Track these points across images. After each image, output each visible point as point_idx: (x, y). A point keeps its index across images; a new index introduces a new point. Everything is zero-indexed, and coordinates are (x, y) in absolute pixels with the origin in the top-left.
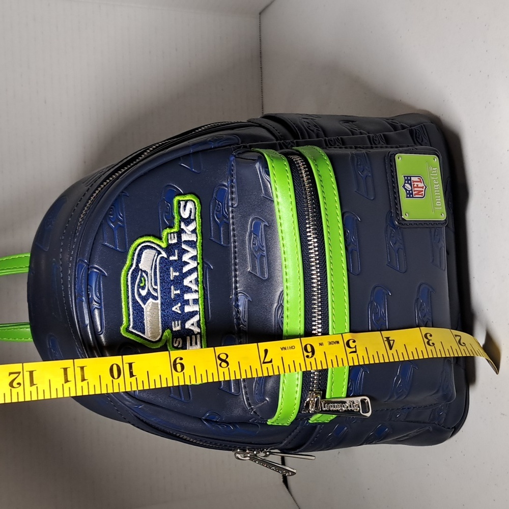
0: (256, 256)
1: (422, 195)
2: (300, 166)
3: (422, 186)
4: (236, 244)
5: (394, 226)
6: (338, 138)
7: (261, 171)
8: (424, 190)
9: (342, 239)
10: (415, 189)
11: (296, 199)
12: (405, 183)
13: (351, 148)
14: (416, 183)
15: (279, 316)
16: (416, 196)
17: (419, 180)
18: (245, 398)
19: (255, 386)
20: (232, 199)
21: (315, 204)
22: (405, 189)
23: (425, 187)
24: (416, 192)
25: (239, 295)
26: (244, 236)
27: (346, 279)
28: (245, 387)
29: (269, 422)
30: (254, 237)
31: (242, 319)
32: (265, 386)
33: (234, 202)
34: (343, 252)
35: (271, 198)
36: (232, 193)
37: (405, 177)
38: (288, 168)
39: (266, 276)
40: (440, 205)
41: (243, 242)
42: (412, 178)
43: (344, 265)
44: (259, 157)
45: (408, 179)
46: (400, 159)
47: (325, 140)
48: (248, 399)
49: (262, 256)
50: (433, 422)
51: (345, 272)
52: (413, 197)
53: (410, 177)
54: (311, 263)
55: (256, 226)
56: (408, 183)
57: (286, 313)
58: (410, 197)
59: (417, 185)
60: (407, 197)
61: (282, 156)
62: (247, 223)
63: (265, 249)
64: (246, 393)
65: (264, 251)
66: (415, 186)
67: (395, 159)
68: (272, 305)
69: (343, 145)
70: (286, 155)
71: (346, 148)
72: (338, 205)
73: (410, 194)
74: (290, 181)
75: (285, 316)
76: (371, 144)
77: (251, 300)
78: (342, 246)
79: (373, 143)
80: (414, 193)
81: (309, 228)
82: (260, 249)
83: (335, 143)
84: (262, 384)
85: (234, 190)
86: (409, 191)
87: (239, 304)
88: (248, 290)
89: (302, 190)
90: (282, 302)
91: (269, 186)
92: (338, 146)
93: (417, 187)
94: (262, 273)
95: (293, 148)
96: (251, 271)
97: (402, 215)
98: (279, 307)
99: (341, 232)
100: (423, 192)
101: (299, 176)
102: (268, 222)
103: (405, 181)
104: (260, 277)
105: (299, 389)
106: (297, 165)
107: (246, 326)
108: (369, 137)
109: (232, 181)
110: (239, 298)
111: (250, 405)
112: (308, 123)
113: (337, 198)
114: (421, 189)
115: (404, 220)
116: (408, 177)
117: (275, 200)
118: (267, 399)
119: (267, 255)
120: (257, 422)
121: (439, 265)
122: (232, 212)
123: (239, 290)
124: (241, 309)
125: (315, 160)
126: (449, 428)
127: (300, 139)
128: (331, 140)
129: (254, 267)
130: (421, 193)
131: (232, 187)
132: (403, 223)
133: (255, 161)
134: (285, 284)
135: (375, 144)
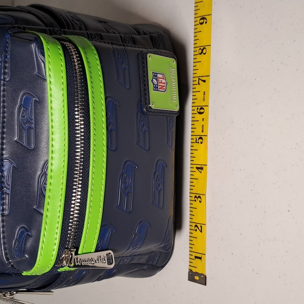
0: (24, 127)
1: (164, 89)
2: (72, 52)
3: (164, 82)
4: (6, 115)
5: (143, 113)
6: (97, 33)
7: (37, 51)
8: (165, 85)
9: (104, 119)
10: (160, 84)
11: (67, 80)
12: (153, 78)
13: (108, 43)
14: (160, 80)
15: (42, 182)
16: (160, 90)
17: (162, 77)
18: (3, 254)
19: (15, 243)
20: (5, 73)
21: (84, 87)
22: (153, 83)
23: (166, 83)
24: (160, 87)
25: (5, 161)
26: (13, 108)
27: (105, 154)
28: (4, 243)
29: (25, 274)
30: (24, 110)
31: (5, 183)
32: (25, 244)
33: (6, 77)
34: (105, 131)
35: (44, 77)
36: (5, 68)
37: (153, 73)
38: (61, 52)
39: (33, 146)
40: (176, 99)
41: (12, 113)
42: (158, 74)
43: (105, 143)
44: (35, 38)
45: (155, 75)
46: (150, 58)
47: (87, 33)
48: (6, 254)
49: (30, 128)
50: (148, 263)
51: (105, 148)
52: (158, 90)
53: (157, 73)
54: (77, 138)
55: (27, 101)
56: (155, 78)
57: (49, 180)
58: (156, 90)
59: (161, 81)
60: (154, 90)
61: (56, 41)
62: (18, 97)
63: (33, 121)
64: (5, 249)
65: (32, 124)
66: (160, 81)
67: (146, 58)
68: (35, 172)
69: (102, 40)
70: (59, 40)
71: (104, 42)
72: (102, 90)
73: (156, 88)
74: (63, 64)
75: (48, 183)
76: (123, 43)
77: (16, 167)
78: (104, 126)
79: (124, 43)
80: (159, 87)
81: (78, 107)
82: (28, 122)
83: (95, 37)
84: (22, 242)
85: (7, 65)
86: (156, 85)
87: (4, 169)
88: (14, 157)
89: (73, 73)
90: (46, 170)
91: (43, 65)
92: (98, 40)
93: (161, 83)
94: (29, 143)
95: (62, 35)
96: (18, 141)
97: (150, 104)
98: (43, 175)
99: (104, 114)
100: (165, 87)
101: (71, 60)
102: (38, 98)
103: (153, 77)
104: (27, 146)
105: (56, 248)
106: (69, 51)
107: (8, 189)
108: (121, 37)
109: (6, 57)
110: (4, 164)
111: (8, 259)
112: (72, 17)
113: (102, 84)
114: (163, 85)
115: (150, 107)
116: (155, 73)
117: (48, 79)
118: (27, 256)
119: (35, 128)
120: (12, 273)
121: (171, 146)
122: (4, 85)
123: (5, 156)
124: (5, 173)
125: (84, 48)
126: (158, 267)
127: (66, 29)
128: (92, 34)
129: (20, 137)
130: (163, 88)
131: (6, 62)
132: (149, 110)
133: (31, 41)
134: (50, 155)
135: (126, 43)
